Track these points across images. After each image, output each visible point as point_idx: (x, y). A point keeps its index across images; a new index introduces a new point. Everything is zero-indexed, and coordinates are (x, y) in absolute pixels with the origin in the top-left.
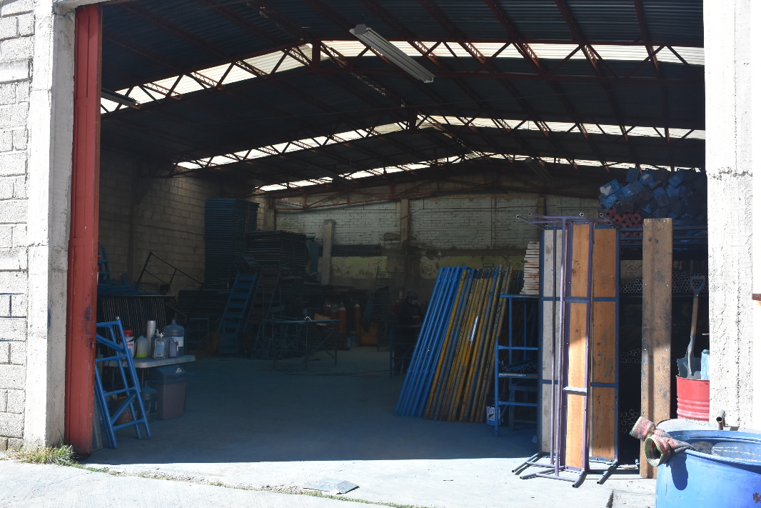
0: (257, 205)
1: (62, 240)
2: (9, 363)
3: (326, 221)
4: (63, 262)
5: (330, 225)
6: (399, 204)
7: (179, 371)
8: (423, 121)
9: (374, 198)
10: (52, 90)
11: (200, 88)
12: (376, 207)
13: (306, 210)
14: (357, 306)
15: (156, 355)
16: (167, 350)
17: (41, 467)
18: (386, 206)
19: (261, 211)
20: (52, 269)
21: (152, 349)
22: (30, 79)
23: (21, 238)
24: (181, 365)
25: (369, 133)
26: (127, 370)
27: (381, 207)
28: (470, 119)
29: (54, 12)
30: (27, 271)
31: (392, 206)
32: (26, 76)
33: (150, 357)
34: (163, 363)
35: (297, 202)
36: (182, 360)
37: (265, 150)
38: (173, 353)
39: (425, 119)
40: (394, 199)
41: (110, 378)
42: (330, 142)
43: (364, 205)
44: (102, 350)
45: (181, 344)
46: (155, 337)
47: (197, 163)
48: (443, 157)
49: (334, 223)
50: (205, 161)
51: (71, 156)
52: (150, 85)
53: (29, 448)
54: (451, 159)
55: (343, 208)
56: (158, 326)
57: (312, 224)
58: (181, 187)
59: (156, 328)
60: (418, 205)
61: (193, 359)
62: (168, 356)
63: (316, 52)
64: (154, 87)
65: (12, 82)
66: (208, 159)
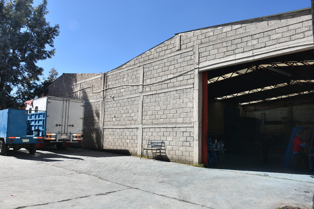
0: (240, 109)
1: (201, 121)
2: (190, 146)
3: (262, 114)
4: (201, 125)
5: (264, 115)
6: (287, 107)
7: (223, 152)
8: (293, 82)
9: (278, 106)
10: (198, 89)
11: (224, 79)
12: (279, 109)
13: (255, 110)
14: (274, 140)
15: (218, 148)
16: (220, 147)
17: (198, 167)
18: (283, 108)
19: (241, 111)
20: (199, 127)
21: (217, 146)
22: (194, 87)
23: (192, 120)
24: (224, 151)
25: (275, 87)
26: (213, 151)
27: (281, 108)
28: (310, 80)
29: (198, 74)
30: (193, 127)
31: (285, 108)
32: (192, 87)
33: (216, 148)
34: (219, 150)
35: (252, 108)
36: (224, 149)
37: (242, 93)
38: (221, 148)
39: (294, 81)
40: (285, 106)
41: (209, 152)
42: (263, 90)
43: (275, 108)
44: (208, 145)
45: (223, 146)
46: (217, 144)
47: (222, 98)
48: (302, 92)
49: (265, 114)
50: (224, 97)
51: (202, 101)
52: (211, 80)
53: (194, 164)
54: (305, 93)
55: (268, 109)
56: (218, 141)
57: (258, 114)
58: (217, 105)
59: (217, 142)
60: (294, 108)
61: (226, 149)
62: (220, 149)
63: (257, 68)
64: (212, 80)
65: (190, 88)
66: (225, 97)
